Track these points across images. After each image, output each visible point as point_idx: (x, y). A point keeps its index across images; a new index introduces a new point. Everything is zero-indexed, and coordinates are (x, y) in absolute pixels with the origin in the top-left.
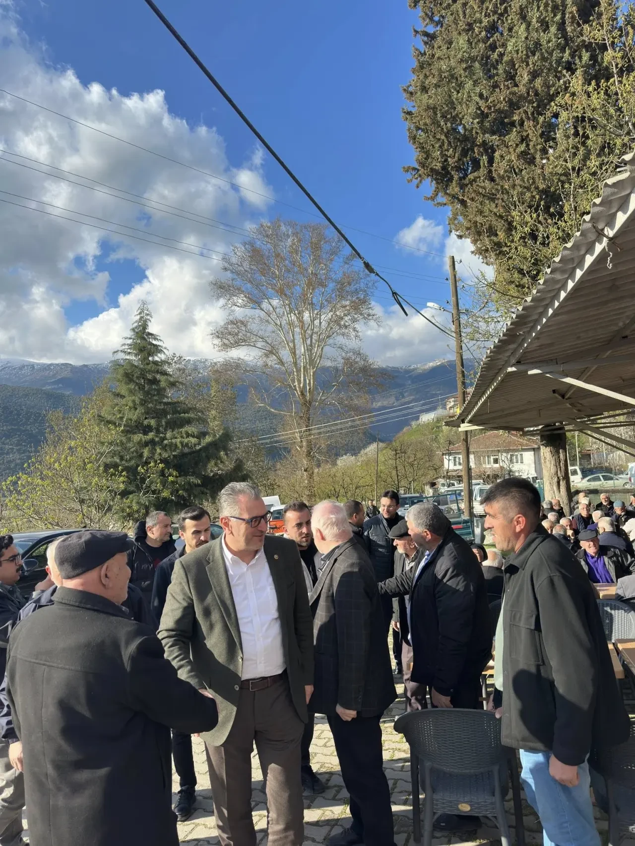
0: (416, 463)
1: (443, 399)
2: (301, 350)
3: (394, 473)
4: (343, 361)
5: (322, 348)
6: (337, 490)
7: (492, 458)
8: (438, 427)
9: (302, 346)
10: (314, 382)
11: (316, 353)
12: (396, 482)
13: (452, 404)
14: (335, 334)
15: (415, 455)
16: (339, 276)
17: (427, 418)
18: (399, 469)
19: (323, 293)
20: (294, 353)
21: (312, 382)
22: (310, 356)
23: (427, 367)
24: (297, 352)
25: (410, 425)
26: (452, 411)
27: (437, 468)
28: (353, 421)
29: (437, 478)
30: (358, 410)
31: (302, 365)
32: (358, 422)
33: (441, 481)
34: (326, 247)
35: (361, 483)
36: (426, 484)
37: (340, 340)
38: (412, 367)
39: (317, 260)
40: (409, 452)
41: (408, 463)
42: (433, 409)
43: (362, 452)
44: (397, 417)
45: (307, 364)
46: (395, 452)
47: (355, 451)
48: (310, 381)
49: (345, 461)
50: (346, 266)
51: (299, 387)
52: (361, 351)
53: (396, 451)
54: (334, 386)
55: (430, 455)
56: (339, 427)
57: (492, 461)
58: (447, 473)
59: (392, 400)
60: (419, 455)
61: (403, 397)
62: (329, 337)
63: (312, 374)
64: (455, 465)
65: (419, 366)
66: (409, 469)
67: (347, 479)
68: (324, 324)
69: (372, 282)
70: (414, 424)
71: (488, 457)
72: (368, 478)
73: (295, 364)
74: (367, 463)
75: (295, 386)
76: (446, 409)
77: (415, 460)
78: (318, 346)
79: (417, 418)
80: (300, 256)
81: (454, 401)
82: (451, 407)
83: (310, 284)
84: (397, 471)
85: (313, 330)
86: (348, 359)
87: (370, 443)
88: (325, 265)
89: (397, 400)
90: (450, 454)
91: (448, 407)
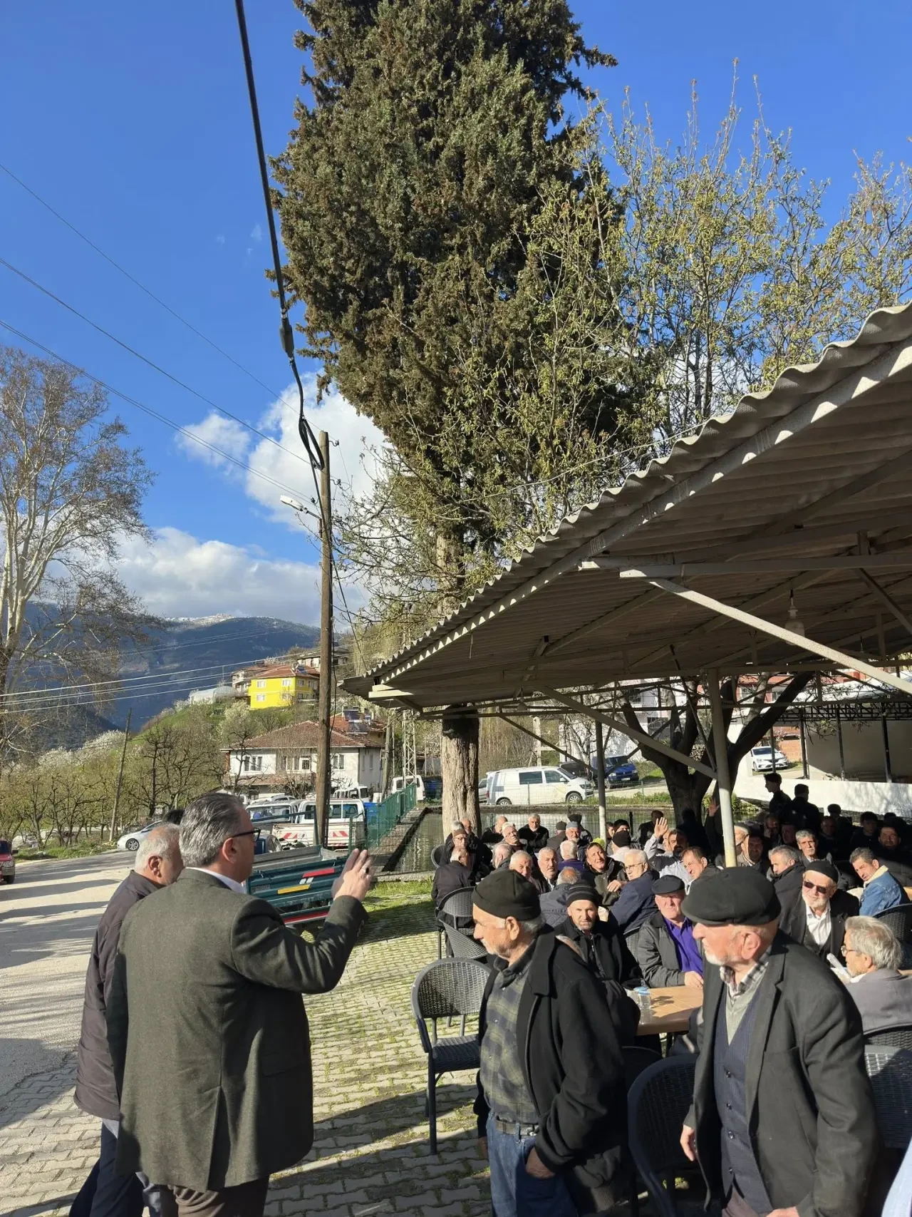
0: (187, 764)
1: (228, 670)
2: (5, 559)
3: (149, 779)
4: (79, 589)
5: (45, 563)
6: (39, 807)
7: (301, 760)
8: (217, 712)
9: (8, 553)
10: (21, 619)
11: (33, 567)
12: (151, 795)
13: (241, 679)
14: (69, 544)
15: (187, 752)
16: (91, 451)
17: (202, 697)
18: (158, 772)
21: (18, 617)
22: (20, 572)
23: (203, 623)
25: (173, 707)
26: (239, 690)
27: (220, 773)
28: (88, 689)
30: (97, 674)
32: (96, 693)
34: (71, 404)
35: (87, 794)
37: (77, 555)
38: (181, 619)
39: (53, 420)
40: (179, 747)
41: (174, 764)
42: (211, 684)
43: (87, 745)
45: (12, 584)
46: (153, 747)
47: (73, 745)
48: (14, 614)
49: (56, 759)
50: (105, 440)
52: (115, 578)
53: (156, 743)
54: (60, 628)
56: (61, 697)
57: (301, 765)
58: (236, 781)
59: (144, 666)
60: (193, 752)
61: (162, 663)
62: (58, 546)
63: (19, 603)
64: (246, 769)
65: (191, 619)
66: (175, 776)
67: (61, 789)
68: (52, 526)
69: (146, 474)
70: (179, 705)
71: (297, 759)
72: (100, 787)
74: (95, 765)
76: (231, 685)
77: (185, 760)
78: (38, 559)
79: (185, 697)
80: (24, 407)
81: (245, 676)
82: (239, 684)
83: (35, 452)
84: (154, 776)
85: (31, 531)
86: (89, 587)
87: (101, 732)
88: (68, 431)
89: (151, 665)
90: (244, 752)
91: (234, 683)
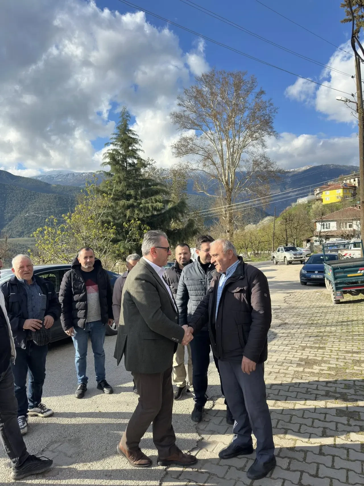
0: (299, 227)
2: (227, 155)
3: (285, 233)
4: (253, 162)
5: (240, 154)
6: (247, 244)
7: (348, 224)
8: (309, 206)
9: (228, 153)
10: (234, 177)
11: (236, 157)
12: (286, 239)
13: (318, 192)
14: (248, 145)
15: (298, 222)
16: (253, 105)
17: (303, 201)
18: (288, 231)
19: (242, 117)
20: (222, 158)
21: (233, 176)
22: (232, 159)
23: (300, 170)
24: (224, 157)
25: (291, 206)
26: (318, 196)
27: (313, 230)
28: (259, 200)
29: (311, 237)
30: (262, 193)
31: (227, 165)
32: (262, 201)
33: (314, 238)
34: (244, 87)
35: (263, 239)
36: (304, 240)
37: (251, 148)
38: (292, 170)
39: (238, 96)
40: (295, 220)
41: (293, 227)
42: (306, 195)
43: (260, 223)
46: (285, 221)
47: (256, 222)
48: (232, 175)
49: (250, 227)
50: (257, 99)
51: (225, 180)
52: (266, 156)
53: (286, 219)
54: (247, 178)
55: (309, 222)
56: (250, 204)
57: (348, 226)
58: (320, 233)
59: (279, 190)
60: (301, 222)
61: (285, 189)
62: (244, 147)
63: (233, 171)
64: (324, 228)
65: (296, 169)
66: (294, 232)
67: (253, 237)
68: (241, 139)
69: (274, 109)
70: (293, 205)
71: (346, 224)
72: (267, 237)
73: (223, 165)
74: (264, 229)
75: (222, 179)
76: (314, 195)
77: (298, 225)
78: (238, 153)
79: (296, 201)
80: (228, 94)
81: (319, 190)
82: (317, 194)
83: (233, 111)
84: (286, 232)
85: (234, 142)
86: (256, 161)
87: (265, 217)
88: (244, 98)
90: (322, 221)
91: (315, 194)
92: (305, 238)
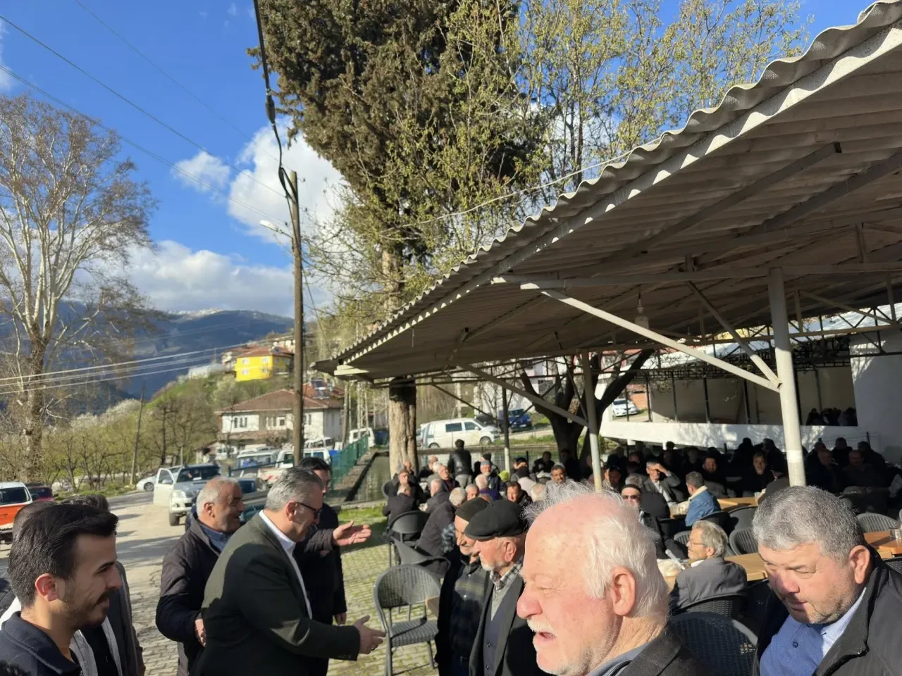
0: (189, 424)
1: (219, 352)
2: (40, 268)
3: (160, 437)
4: (101, 291)
5: (73, 271)
6: (73, 460)
7: (278, 419)
8: (211, 384)
9: (42, 263)
10: (55, 314)
11: (63, 275)
12: (162, 449)
13: (229, 358)
14: (92, 256)
15: (189, 415)
16: (108, 183)
17: (199, 372)
18: (167, 431)
19: (82, 201)
20: (27, 271)
21: (52, 313)
22: (53, 278)
23: (198, 315)
24: (33, 271)
25: (177, 380)
26: (228, 366)
27: (215, 430)
28: (110, 368)
29: (212, 443)
30: (117, 357)
31: (39, 288)
32: (117, 371)
33: (218, 446)
34: (91, 147)
35: (111, 449)
36: (199, 450)
37: (99, 264)
38: (181, 313)
39: (77, 159)
40: (183, 412)
41: (179, 425)
42: (207, 362)
43: (109, 411)
44: (159, 369)
45: (46, 288)
46: (162, 411)
47: (98, 411)
48: (49, 312)
49: (85, 422)
50: (118, 175)
51: (31, 319)
52: (129, 282)
53: (165, 409)
54: (86, 321)
55: (209, 414)
56: (88, 375)
57: (278, 423)
58: (228, 436)
59: (152, 349)
60: (193, 416)
61: (167, 347)
62: (83, 258)
63: (53, 303)
64: (236, 426)
65: (189, 313)
66: (180, 433)
67: (91, 446)
68: (78, 242)
69: (152, 201)
70: (181, 379)
71: (275, 418)
72: (121, 444)
73: (28, 286)
74: (116, 426)
75: (24, 317)
76: (221, 363)
77: (187, 421)
78: (67, 267)
79: (185, 372)
80: (53, 149)
81: (232, 355)
82: (227, 362)
83: (63, 184)
84: (164, 434)
85: (61, 245)
86: (109, 289)
87: (121, 401)
88: (89, 167)
89: (159, 349)
90: (233, 414)
91: (224, 361)
92: (200, 444)
